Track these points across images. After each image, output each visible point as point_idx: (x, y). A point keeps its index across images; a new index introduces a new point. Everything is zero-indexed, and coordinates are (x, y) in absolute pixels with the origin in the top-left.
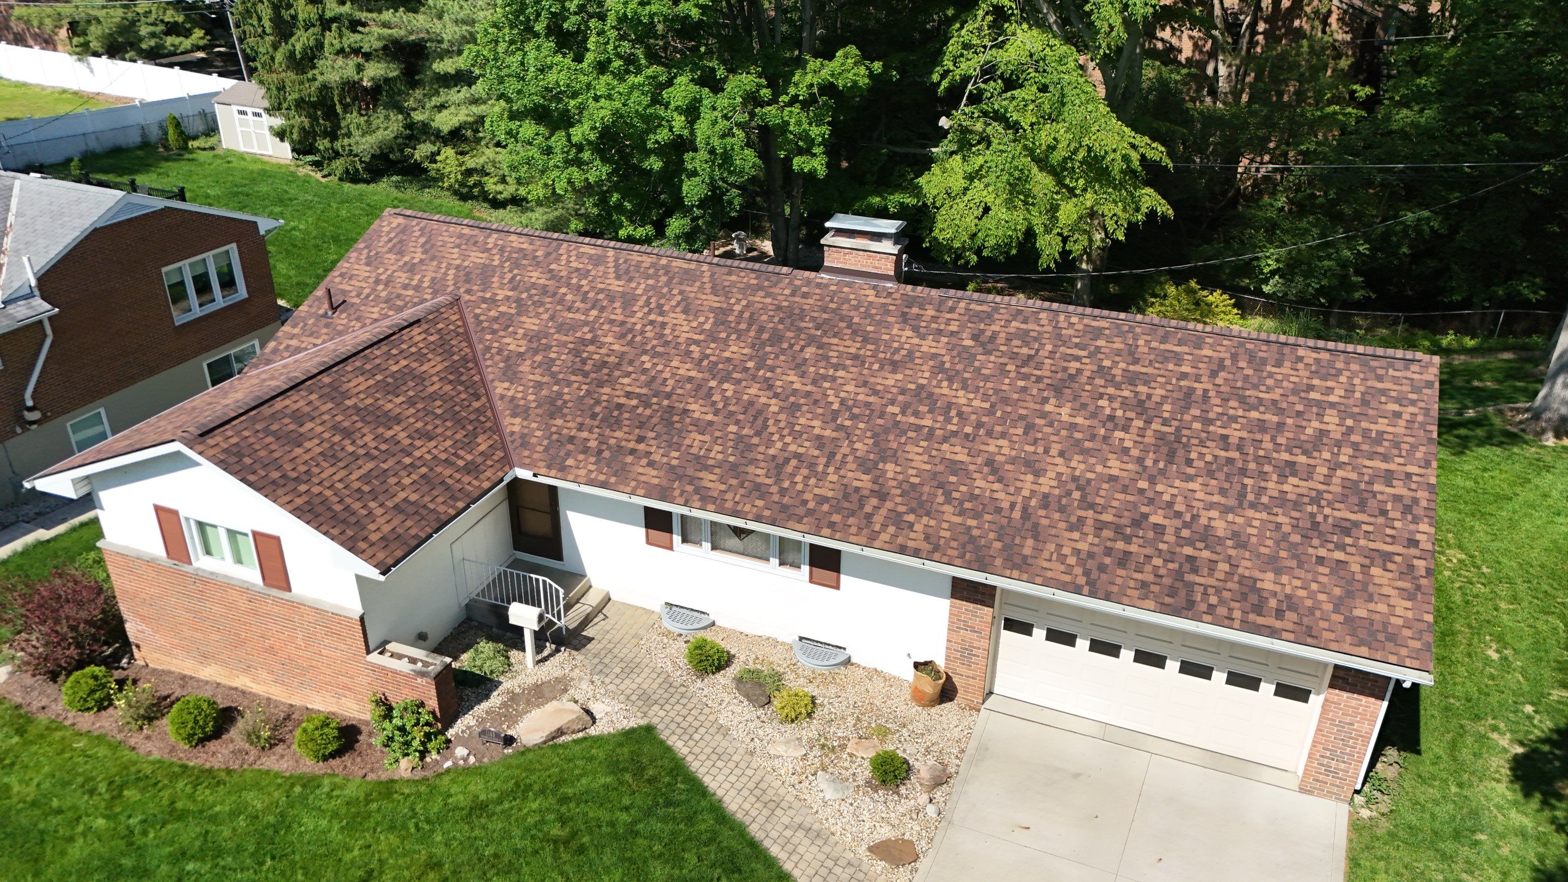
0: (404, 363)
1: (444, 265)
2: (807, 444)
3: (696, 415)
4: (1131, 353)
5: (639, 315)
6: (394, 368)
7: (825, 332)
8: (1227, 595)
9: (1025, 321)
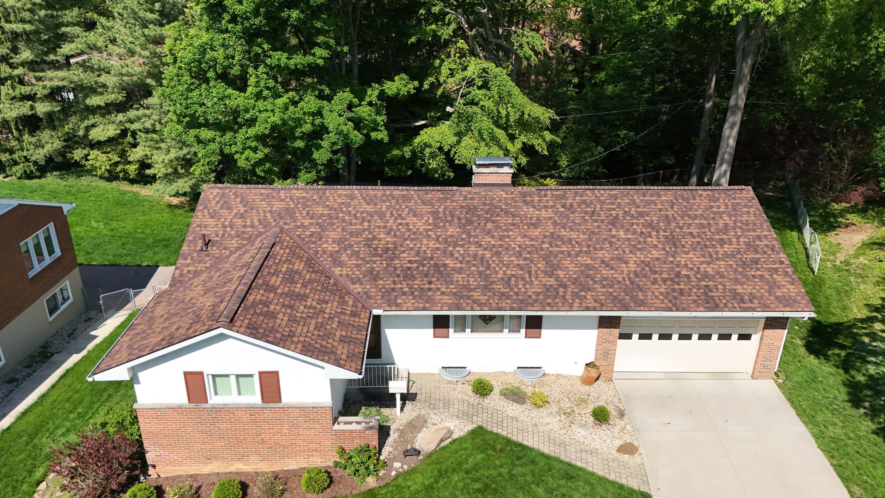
0: (285, 266)
1: (261, 212)
2: (514, 269)
3: (451, 265)
4: (635, 204)
5: (391, 221)
6: (284, 270)
7: (492, 215)
8: (727, 298)
9: (581, 196)
